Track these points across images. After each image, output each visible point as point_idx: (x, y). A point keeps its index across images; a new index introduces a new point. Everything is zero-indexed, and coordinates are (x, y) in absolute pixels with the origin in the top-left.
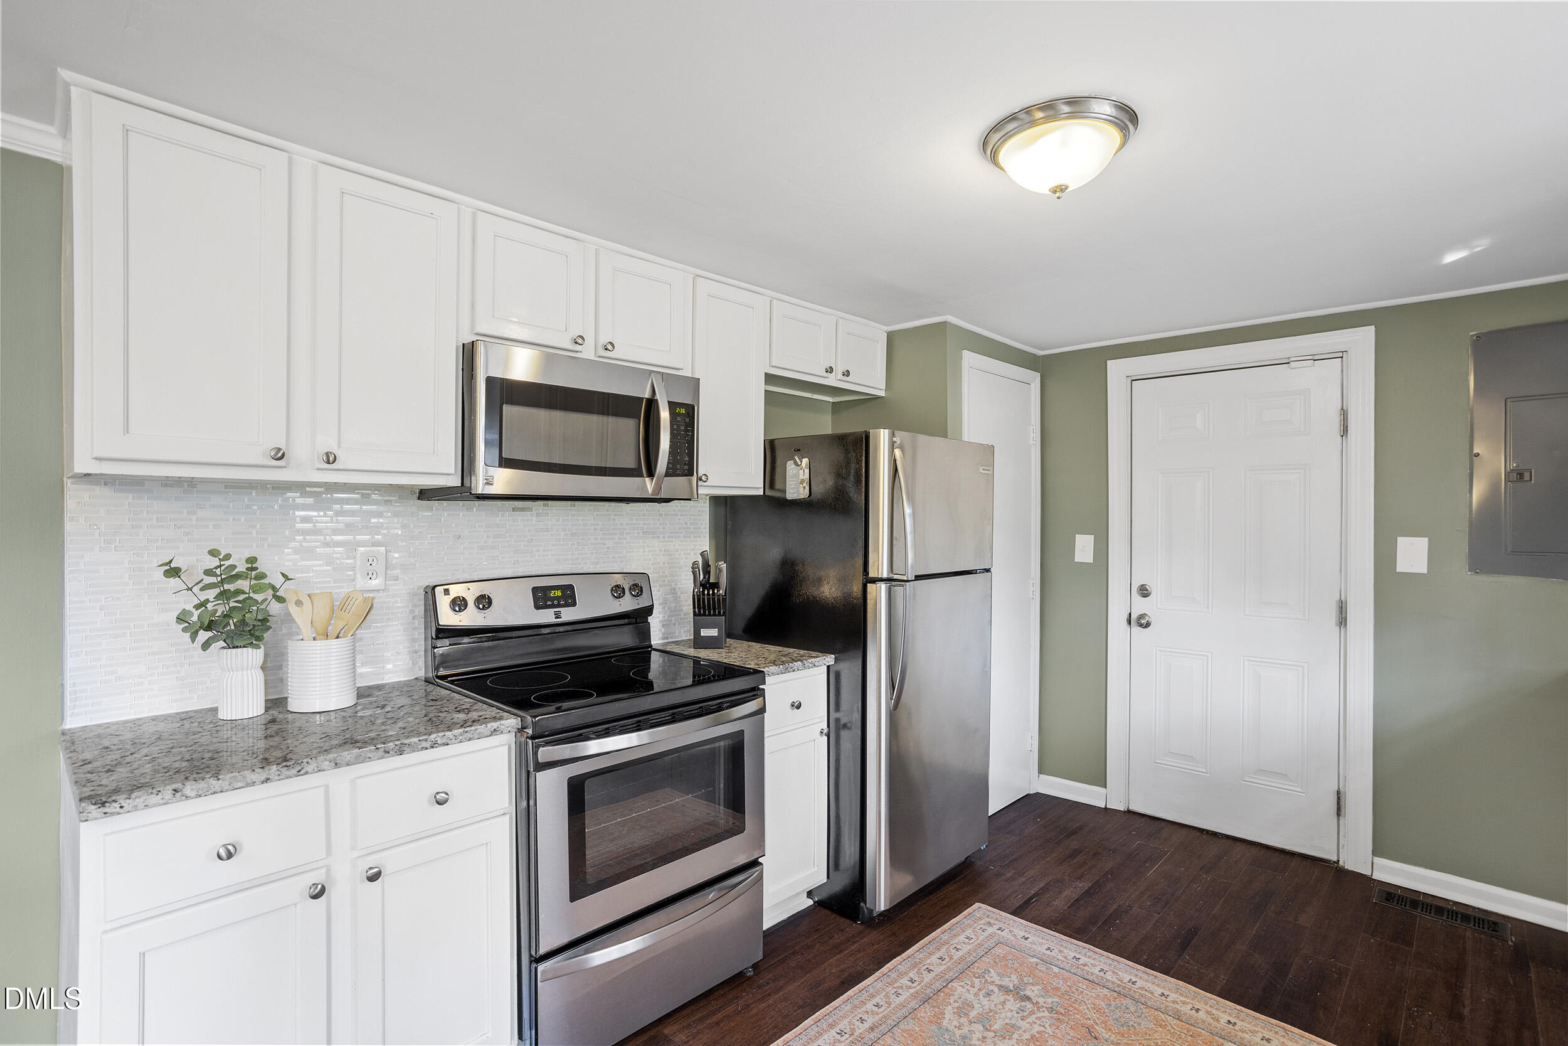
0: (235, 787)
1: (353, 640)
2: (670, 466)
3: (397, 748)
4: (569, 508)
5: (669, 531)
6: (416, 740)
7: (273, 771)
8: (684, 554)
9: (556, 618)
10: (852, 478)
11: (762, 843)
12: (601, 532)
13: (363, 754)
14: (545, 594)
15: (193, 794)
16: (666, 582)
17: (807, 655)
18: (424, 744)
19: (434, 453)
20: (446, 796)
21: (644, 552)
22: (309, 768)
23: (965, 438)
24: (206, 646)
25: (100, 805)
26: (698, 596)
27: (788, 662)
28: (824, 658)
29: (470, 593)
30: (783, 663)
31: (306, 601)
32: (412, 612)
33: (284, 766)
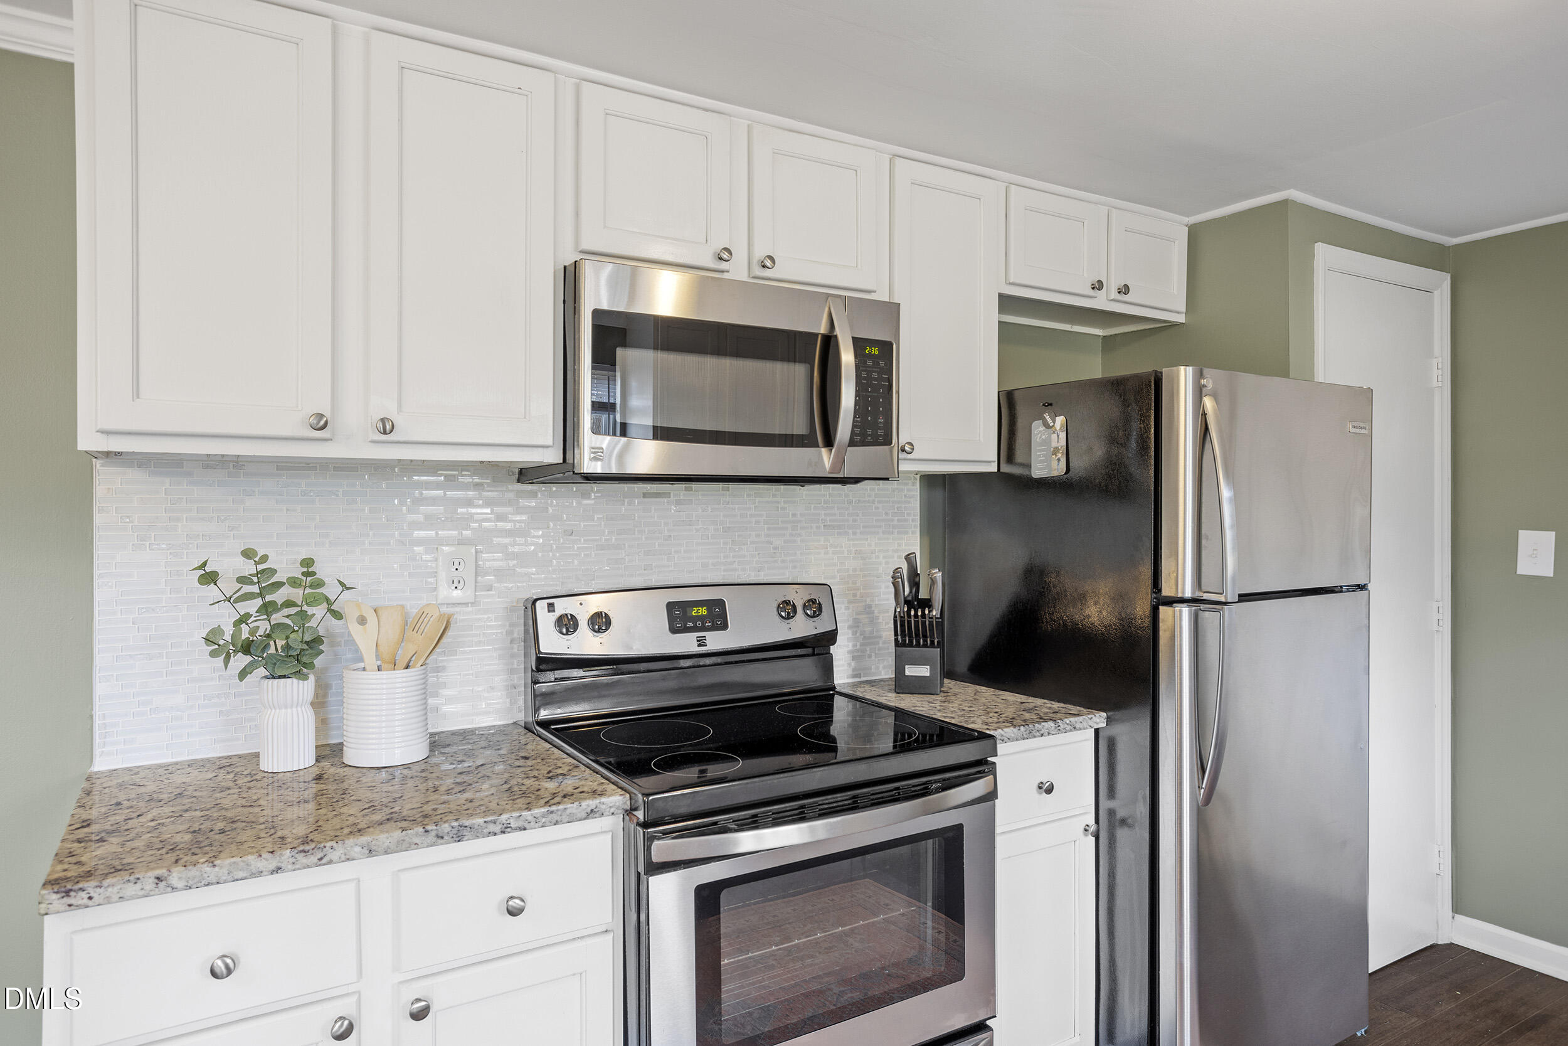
0: (236, 877)
1: (424, 671)
2: (857, 431)
3: (455, 831)
4: (721, 492)
5: (862, 525)
6: (480, 821)
7: (286, 857)
8: (884, 557)
9: (699, 646)
10: (1133, 444)
11: (991, 998)
12: (766, 526)
13: (407, 839)
14: (685, 612)
15: (180, 884)
16: (858, 597)
17: (1064, 710)
18: (492, 828)
19: (525, 418)
20: (522, 903)
21: (826, 553)
22: (334, 855)
23: (1320, 378)
24: (243, 674)
25: (64, 894)
26: (901, 617)
27: (1033, 722)
28: (1090, 716)
29: (584, 608)
30: (1026, 722)
31: (371, 618)
32: (510, 633)
33: (301, 851)
